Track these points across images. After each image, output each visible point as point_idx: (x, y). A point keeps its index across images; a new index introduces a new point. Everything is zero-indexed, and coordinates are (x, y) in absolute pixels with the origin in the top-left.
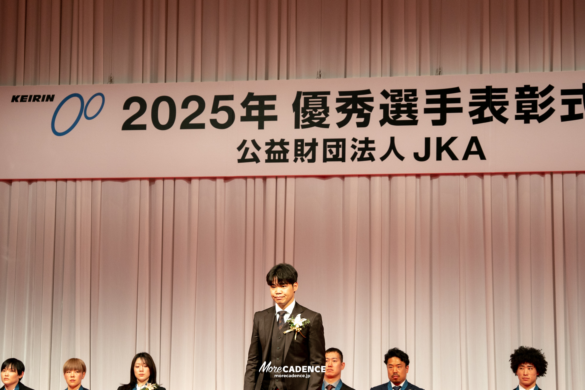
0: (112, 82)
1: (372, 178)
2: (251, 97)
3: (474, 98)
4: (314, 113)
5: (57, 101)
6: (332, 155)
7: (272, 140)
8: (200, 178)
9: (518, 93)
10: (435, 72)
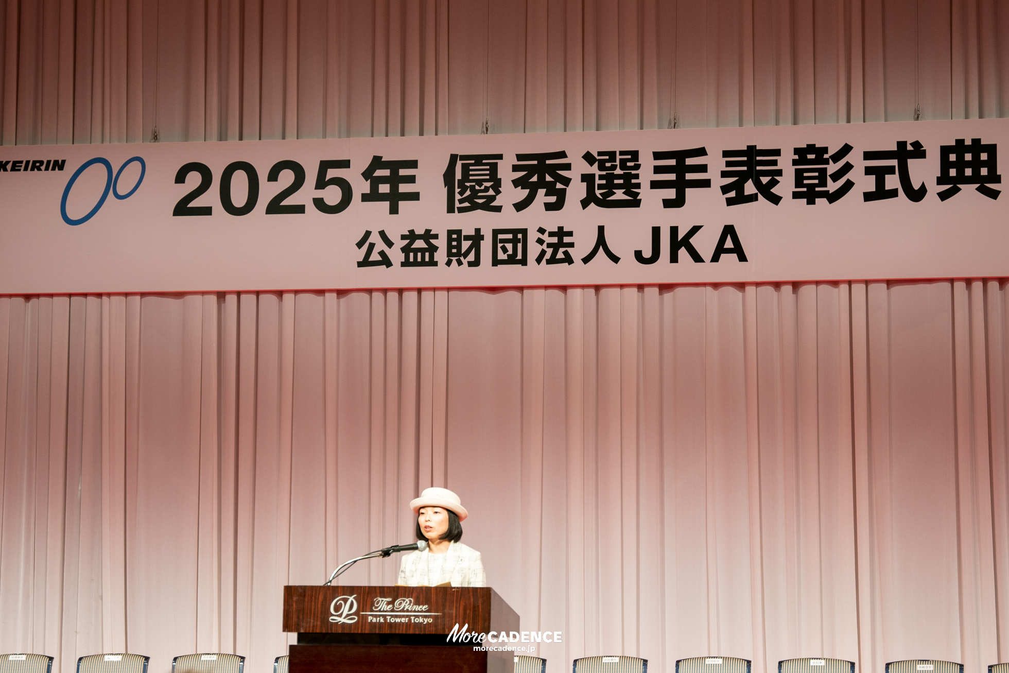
0: (157, 139)
1: (569, 291)
2: (377, 162)
3: (728, 164)
4: (477, 188)
5: (70, 170)
6: (506, 255)
7: (412, 232)
8: (296, 292)
9: (796, 157)
10: (666, 123)
